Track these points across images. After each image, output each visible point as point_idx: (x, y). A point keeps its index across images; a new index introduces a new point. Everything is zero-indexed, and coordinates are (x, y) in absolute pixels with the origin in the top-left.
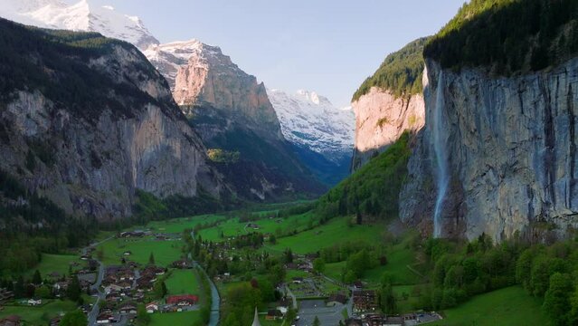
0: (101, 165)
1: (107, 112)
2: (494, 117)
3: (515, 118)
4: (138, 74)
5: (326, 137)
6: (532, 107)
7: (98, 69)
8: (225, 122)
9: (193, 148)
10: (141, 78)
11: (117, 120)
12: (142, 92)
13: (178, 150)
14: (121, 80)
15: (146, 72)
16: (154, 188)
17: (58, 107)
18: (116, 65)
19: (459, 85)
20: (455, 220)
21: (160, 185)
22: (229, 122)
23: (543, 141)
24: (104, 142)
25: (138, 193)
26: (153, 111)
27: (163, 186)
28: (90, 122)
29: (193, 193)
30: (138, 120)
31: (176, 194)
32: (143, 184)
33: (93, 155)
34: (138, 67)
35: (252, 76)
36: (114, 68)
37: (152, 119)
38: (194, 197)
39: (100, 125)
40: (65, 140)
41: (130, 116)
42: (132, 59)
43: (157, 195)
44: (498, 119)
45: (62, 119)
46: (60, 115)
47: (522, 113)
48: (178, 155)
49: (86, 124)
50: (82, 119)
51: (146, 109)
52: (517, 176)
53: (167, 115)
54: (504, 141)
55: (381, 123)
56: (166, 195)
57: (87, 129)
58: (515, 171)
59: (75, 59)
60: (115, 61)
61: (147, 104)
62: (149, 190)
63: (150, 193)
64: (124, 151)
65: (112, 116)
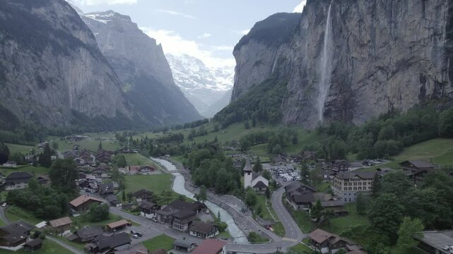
0: (46, 87)
1: (50, 49)
2: (396, 24)
3: (416, 23)
4: (72, 25)
5: (201, 86)
6: (434, 11)
7: (39, 17)
8: (134, 69)
9: (113, 83)
10: (74, 28)
11: (57, 56)
12: (75, 38)
13: (102, 84)
14: (59, 27)
15: (77, 23)
16: (85, 110)
17: (8, 37)
18: (54, 15)
19: (354, 10)
20: (344, 112)
21: (90, 108)
22: (136, 69)
23: (444, 35)
24: (47, 70)
25: (74, 113)
26: (83, 53)
27: (92, 109)
28: (36, 53)
29: (114, 115)
30: (73, 58)
31: (102, 115)
32: (77, 107)
33: (39, 79)
34: (71, 19)
35: (153, 39)
36: (52, 17)
37: (84, 59)
38: (115, 118)
39: (44, 57)
40: (16, 65)
41: (67, 54)
42: (66, 13)
43: (88, 114)
44: (399, 25)
45: (12, 48)
46: (10, 45)
47: (424, 17)
48: (102, 88)
49: (32, 54)
50: (29, 51)
51: (79, 51)
52: (410, 69)
53: (94, 57)
54: (403, 42)
55: (257, 63)
56: (94, 116)
57: (33, 58)
58: (410, 65)
59: (20, 6)
60: (53, 12)
61: (80, 47)
62: (82, 111)
63: (83, 113)
64: (63, 79)
65: (52, 52)
